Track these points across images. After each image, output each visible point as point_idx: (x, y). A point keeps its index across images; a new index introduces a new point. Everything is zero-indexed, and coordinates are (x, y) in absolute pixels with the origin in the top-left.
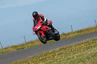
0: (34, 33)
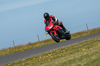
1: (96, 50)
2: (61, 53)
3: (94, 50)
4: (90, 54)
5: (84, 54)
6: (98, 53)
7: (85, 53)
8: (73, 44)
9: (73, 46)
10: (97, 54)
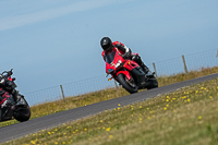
0: (110, 76)
1: (133, 131)
2: (57, 137)
3: (130, 131)
4: (120, 140)
5: (109, 140)
6: (137, 136)
7: (111, 137)
8: (85, 118)
9: (85, 122)
10: (136, 140)
